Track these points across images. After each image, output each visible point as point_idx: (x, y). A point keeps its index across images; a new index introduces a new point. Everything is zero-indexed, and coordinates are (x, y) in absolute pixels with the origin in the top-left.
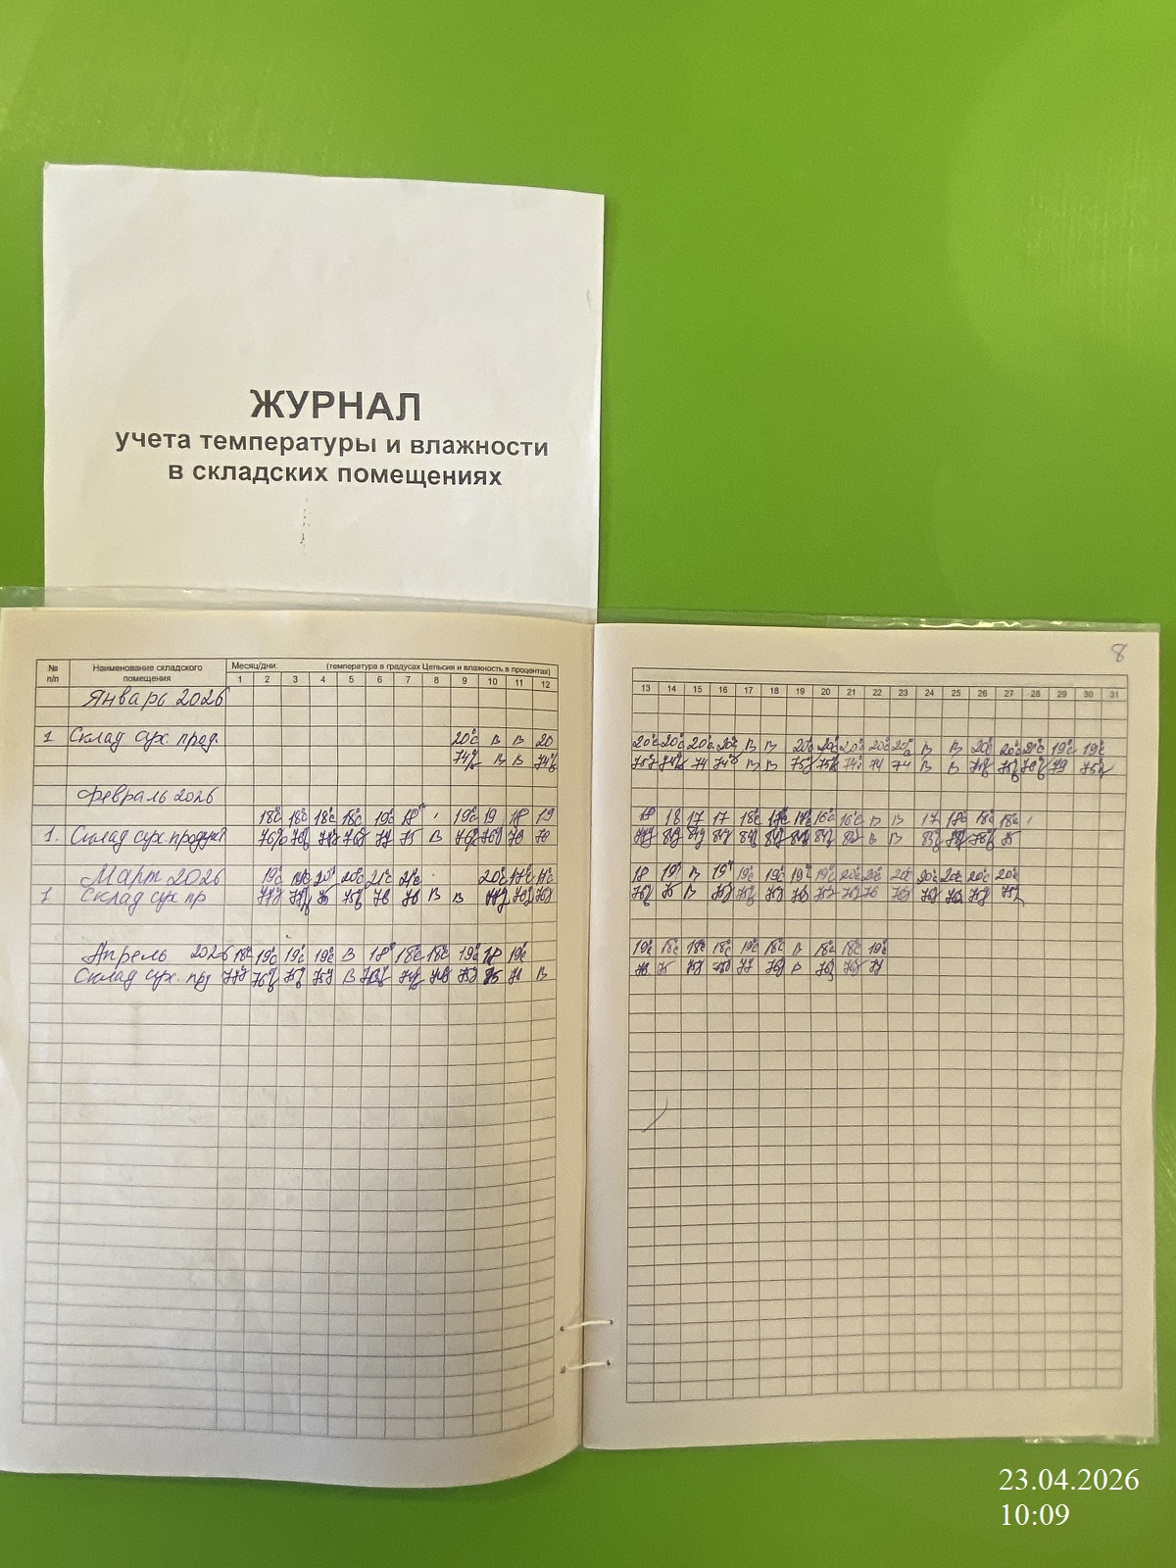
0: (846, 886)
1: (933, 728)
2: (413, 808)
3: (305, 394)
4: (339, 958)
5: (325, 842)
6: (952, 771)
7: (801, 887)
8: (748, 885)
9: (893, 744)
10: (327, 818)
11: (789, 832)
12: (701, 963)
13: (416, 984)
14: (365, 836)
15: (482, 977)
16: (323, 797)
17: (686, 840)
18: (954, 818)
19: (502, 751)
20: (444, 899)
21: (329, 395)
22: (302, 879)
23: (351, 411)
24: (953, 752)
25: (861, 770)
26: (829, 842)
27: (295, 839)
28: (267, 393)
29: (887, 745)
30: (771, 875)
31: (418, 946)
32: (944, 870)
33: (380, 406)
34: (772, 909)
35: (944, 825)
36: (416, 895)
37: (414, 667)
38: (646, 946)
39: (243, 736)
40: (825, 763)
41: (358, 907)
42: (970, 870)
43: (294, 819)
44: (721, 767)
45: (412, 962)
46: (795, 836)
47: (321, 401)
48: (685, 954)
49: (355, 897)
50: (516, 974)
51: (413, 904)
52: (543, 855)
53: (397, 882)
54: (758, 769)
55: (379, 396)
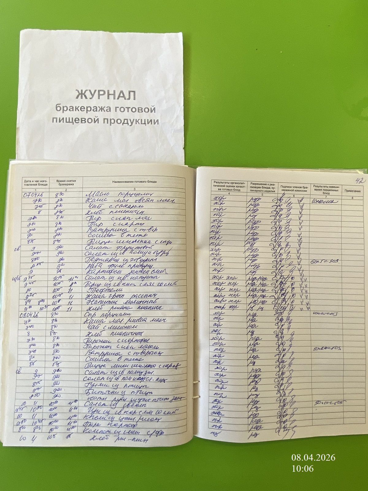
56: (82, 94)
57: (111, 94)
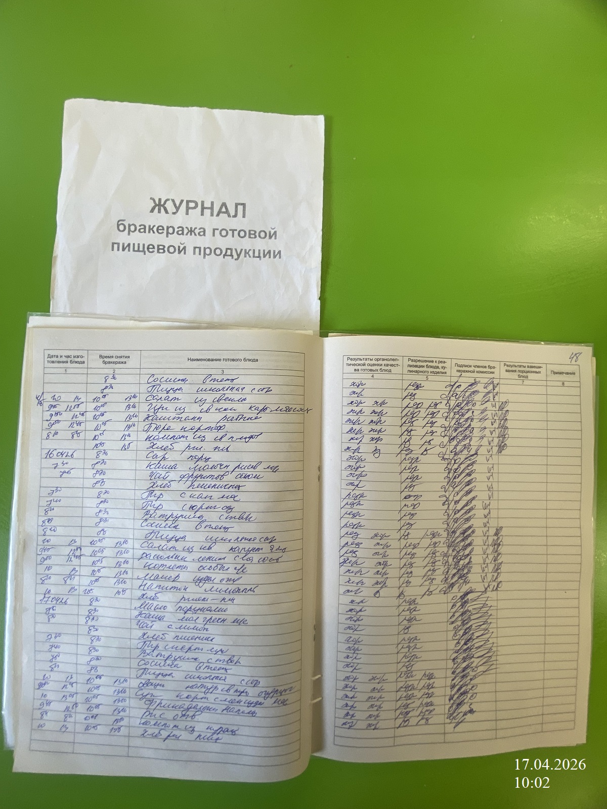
56: (159, 206)
57: (207, 208)
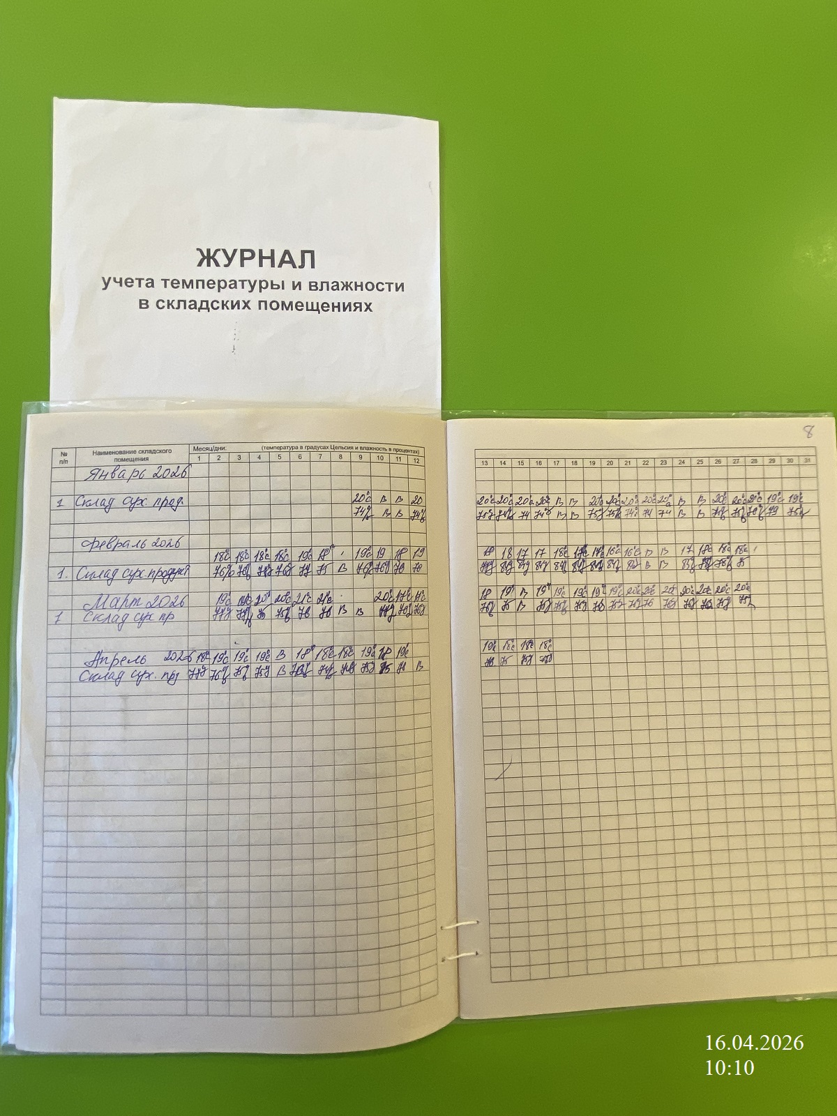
0: (631, 599)
1: (685, 486)
2: (325, 548)
3: (235, 251)
4: (274, 657)
5: (263, 574)
6: (700, 516)
7: (599, 600)
8: (562, 600)
9: (658, 498)
10: (264, 556)
11: (589, 562)
12: (531, 656)
13: (331, 675)
14: (291, 568)
15: (378, 669)
16: (260, 541)
17: (517, 569)
18: (703, 549)
19: (388, 507)
20: (350, 613)
21: (252, 252)
22: (246, 601)
23: (267, 262)
24: (700, 503)
25: (637, 517)
26: (617, 568)
27: (240, 572)
28: (209, 251)
29: (654, 498)
30: (577, 593)
31: (332, 647)
32: (698, 585)
33: (287, 258)
34: (580, 616)
35: (696, 554)
36: (329, 610)
37: (324, 448)
38: (492, 645)
39: (201, 498)
40: (612, 513)
41: (287, 620)
42: (716, 585)
43: (239, 557)
44: (539, 517)
45: (327, 659)
46: (593, 564)
47: (245, 255)
48: (519, 650)
49: (285, 613)
50: (402, 666)
51: (327, 617)
52: (418, 581)
53: (315, 601)
54: (565, 518)
55: (287, 252)
